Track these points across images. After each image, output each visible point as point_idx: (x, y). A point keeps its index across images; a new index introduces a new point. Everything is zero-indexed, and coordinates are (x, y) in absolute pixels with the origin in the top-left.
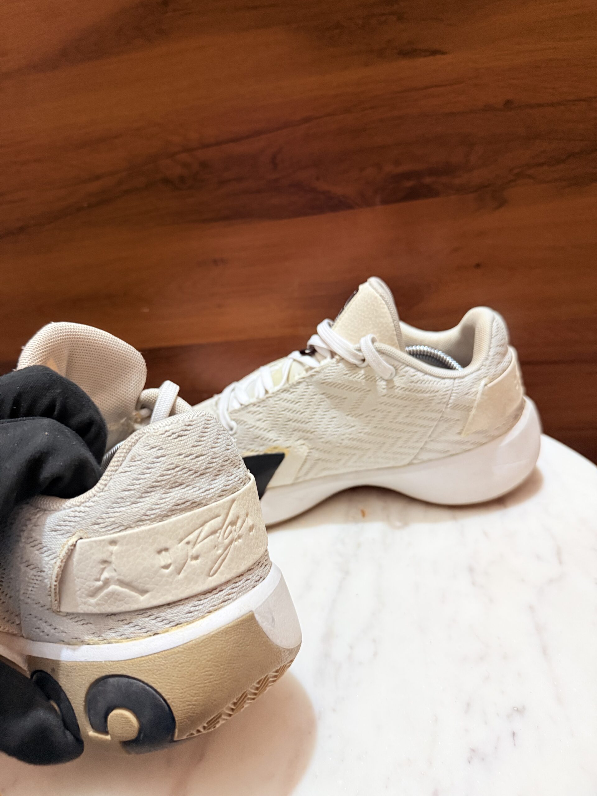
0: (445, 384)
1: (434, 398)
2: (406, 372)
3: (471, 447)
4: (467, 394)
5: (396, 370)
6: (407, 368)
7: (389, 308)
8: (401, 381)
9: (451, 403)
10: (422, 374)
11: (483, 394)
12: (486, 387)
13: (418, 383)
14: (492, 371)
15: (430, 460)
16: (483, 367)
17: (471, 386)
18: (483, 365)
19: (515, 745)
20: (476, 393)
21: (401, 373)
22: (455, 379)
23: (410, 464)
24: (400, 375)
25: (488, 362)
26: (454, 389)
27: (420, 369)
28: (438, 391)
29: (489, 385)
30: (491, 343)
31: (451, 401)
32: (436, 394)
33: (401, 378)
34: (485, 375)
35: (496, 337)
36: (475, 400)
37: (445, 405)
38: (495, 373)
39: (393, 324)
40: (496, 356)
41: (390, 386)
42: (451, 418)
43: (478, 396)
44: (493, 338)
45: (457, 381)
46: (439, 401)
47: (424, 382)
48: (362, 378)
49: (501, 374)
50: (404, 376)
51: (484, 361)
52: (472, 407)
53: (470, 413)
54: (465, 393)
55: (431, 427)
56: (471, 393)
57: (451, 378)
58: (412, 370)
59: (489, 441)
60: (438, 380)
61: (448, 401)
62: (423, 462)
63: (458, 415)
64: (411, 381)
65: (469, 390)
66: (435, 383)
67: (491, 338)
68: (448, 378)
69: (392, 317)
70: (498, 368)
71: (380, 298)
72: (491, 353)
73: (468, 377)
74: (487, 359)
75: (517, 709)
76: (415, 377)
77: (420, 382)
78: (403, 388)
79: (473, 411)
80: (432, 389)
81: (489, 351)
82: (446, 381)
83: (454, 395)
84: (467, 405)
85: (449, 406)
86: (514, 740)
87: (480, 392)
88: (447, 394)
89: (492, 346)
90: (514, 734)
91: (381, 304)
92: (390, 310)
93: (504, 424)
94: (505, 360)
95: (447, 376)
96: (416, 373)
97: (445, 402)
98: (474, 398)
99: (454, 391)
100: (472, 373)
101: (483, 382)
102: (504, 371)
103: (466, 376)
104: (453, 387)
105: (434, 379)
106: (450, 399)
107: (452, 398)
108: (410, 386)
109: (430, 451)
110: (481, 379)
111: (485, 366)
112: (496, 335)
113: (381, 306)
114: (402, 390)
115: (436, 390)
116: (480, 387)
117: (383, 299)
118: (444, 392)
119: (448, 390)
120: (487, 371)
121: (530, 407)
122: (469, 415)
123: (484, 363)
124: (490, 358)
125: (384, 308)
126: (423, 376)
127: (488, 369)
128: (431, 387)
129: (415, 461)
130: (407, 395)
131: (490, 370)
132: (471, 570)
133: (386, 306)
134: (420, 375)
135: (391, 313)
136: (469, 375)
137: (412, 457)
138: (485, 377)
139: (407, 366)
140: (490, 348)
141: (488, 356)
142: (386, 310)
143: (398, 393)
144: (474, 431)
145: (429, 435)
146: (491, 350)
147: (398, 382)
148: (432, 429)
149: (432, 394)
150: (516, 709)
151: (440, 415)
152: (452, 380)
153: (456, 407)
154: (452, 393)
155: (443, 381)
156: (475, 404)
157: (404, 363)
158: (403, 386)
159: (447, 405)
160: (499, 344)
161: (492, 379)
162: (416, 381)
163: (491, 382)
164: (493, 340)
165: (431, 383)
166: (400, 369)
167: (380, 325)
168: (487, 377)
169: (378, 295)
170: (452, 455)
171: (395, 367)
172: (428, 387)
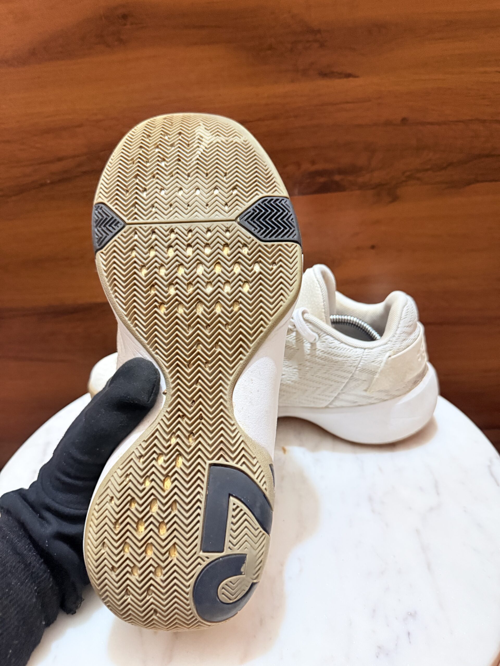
0: (356, 352)
1: (347, 362)
2: (326, 339)
3: (376, 401)
4: (373, 362)
5: (319, 336)
6: (328, 337)
7: (321, 291)
8: (322, 345)
9: (360, 367)
10: (339, 342)
11: (386, 363)
12: (390, 358)
13: (335, 349)
14: (397, 346)
15: (342, 407)
16: (390, 342)
17: (378, 356)
18: (389, 341)
19: (410, 642)
20: (380, 362)
21: (323, 339)
22: (365, 349)
23: (327, 407)
24: (321, 341)
25: (394, 339)
26: (363, 357)
27: (337, 338)
28: (350, 357)
29: (393, 357)
30: (399, 324)
31: (359, 366)
32: (348, 359)
33: (322, 343)
34: (391, 349)
35: (404, 320)
36: (379, 367)
37: (355, 368)
38: (399, 348)
39: (323, 304)
40: (402, 335)
41: (314, 348)
42: (359, 378)
43: (382, 364)
44: (402, 320)
45: (366, 351)
46: (350, 365)
47: (339, 349)
48: (293, 339)
49: (405, 349)
50: (324, 342)
51: (391, 338)
52: (376, 372)
53: (375, 376)
54: (372, 361)
55: (344, 383)
56: (377, 361)
57: (362, 348)
58: (332, 338)
59: (391, 399)
60: (351, 348)
61: (358, 366)
62: (337, 407)
63: (364, 376)
64: (329, 346)
65: (375, 359)
66: (349, 350)
67: (400, 320)
68: (359, 348)
69: (323, 298)
70: (403, 344)
71: (317, 282)
72: (398, 332)
73: (376, 349)
74: (394, 336)
75: (411, 614)
76: (333, 344)
77: (336, 348)
78: (323, 351)
79: (377, 376)
80: (346, 355)
81: (397, 330)
82: (358, 349)
83: (362, 361)
84: (373, 370)
85: (358, 369)
86: (409, 639)
87: (384, 361)
88: (357, 360)
89: (400, 326)
90: (409, 634)
91: (316, 286)
92: (322, 293)
93: (404, 387)
94: (410, 338)
95: (359, 346)
96: (334, 341)
97: (356, 366)
98: (379, 365)
99: (363, 359)
100: (380, 346)
101: (388, 354)
102: (408, 346)
103: (374, 348)
104: (363, 355)
105: (348, 347)
106: (359, 364)
107: (361, 363)
108: (328, 350)
109: (342, 400)
110: (386, 352)
111: (391, 341)
112: (405, 318)
113: (316, 288)
114: (322, 353)
115: (349, 356)
116: (385, 358)
117: (319, 283)
118: (355, 358)
119: (359, 357)
120: (393, 346)
121: (431, 373)
122: (373, 378)
123: (391, 339)
124: (397, 336)
125: (318, 290)
126: (339, 344)
127: (394, 344)
128: (345, 353)
129: (330, 406)
130: (325, 357)
131: (396, 345)
132: (370, 499)
133: (320, 289)
134: (336, 343)
135: (323, 295)
136: (377, 347)
137: (328, 403)
138: (390, 350)
139: (328, 335)
140: (398, 328)
141: (395, 333)
142: (319, 292)
143: (319, 354)
144: (378, 390)
145: (341, 389)
146: (398, 329)
147: (319, 345)
148: (344, 385)
149: (345, 359)
150: (409, 613)
151: (351, 375)
152: (363, 350)
153: (363, 370)
154: (361, 360)
155: (355, 350)
156: (379, 370)
157: (325, 332)
158: (323, 350)
159: (357, 368)
160: (407, 325)
161: (397, 352)
162: (333, 347)
163: (395, 354)
164: (401, 322)
165: (345, 350)
166: (322, 336)
167: (313, 303)
168: (393, 350)
169: (315, 280)
170: (360, 406)
171: (318, 335)
172: (342, 353)
